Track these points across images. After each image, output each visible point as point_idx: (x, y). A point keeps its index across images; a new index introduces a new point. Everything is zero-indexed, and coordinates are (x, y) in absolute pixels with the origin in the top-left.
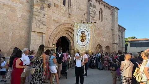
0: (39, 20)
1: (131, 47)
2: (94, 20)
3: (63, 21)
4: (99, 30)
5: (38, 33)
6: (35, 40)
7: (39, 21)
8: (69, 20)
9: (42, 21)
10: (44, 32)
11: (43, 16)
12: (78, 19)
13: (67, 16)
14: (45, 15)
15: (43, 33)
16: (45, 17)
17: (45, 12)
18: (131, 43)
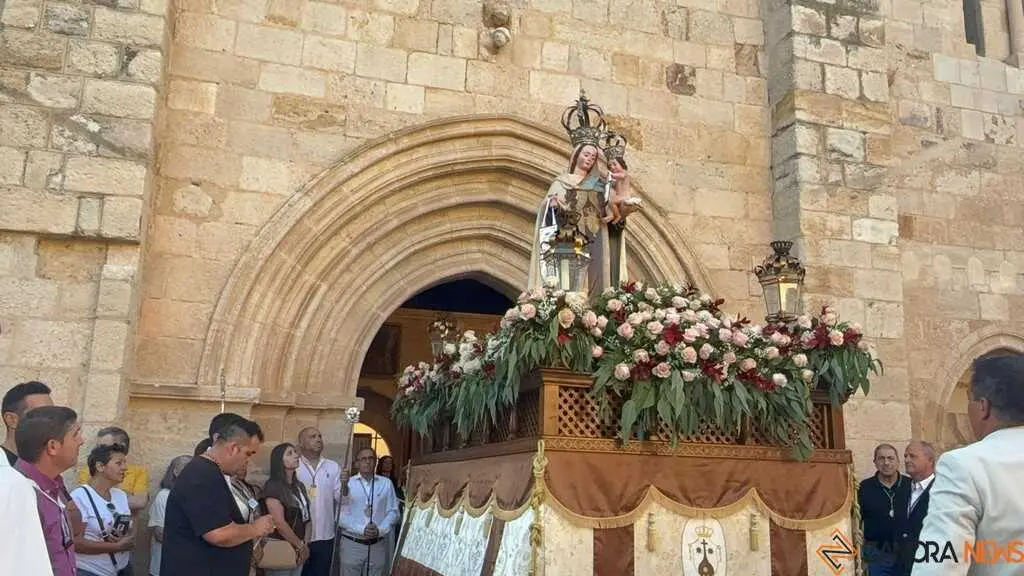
2: (854, 41)
3: (409, 102)
4: (988, 166)
5: (45, 238)
7: (60, 117)
8: (485, 75)
9: (96, 116)
10: (110, 232)
11: (110, 63)
12: (625, 62)
13: (468, 35)
14: (132, 55)
16: (133, 66)
17: (134, 20)
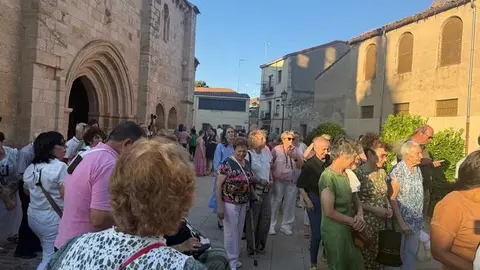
0: (53, 28)
1: (200, 108)
2: (156, 37)
3: (94, 35)
5: (48, 67)
6: (42, 91)
7: (52, 32)
8: (106, 29)
9: (59, 33)
10: (60, 67)
11: (60, 17)
12: (124, 30)
13: (103, 17)
14: (64, 15)
15: (56, 69)
16: (65, 19)
17: (65, 5)
18: (200, 99)
